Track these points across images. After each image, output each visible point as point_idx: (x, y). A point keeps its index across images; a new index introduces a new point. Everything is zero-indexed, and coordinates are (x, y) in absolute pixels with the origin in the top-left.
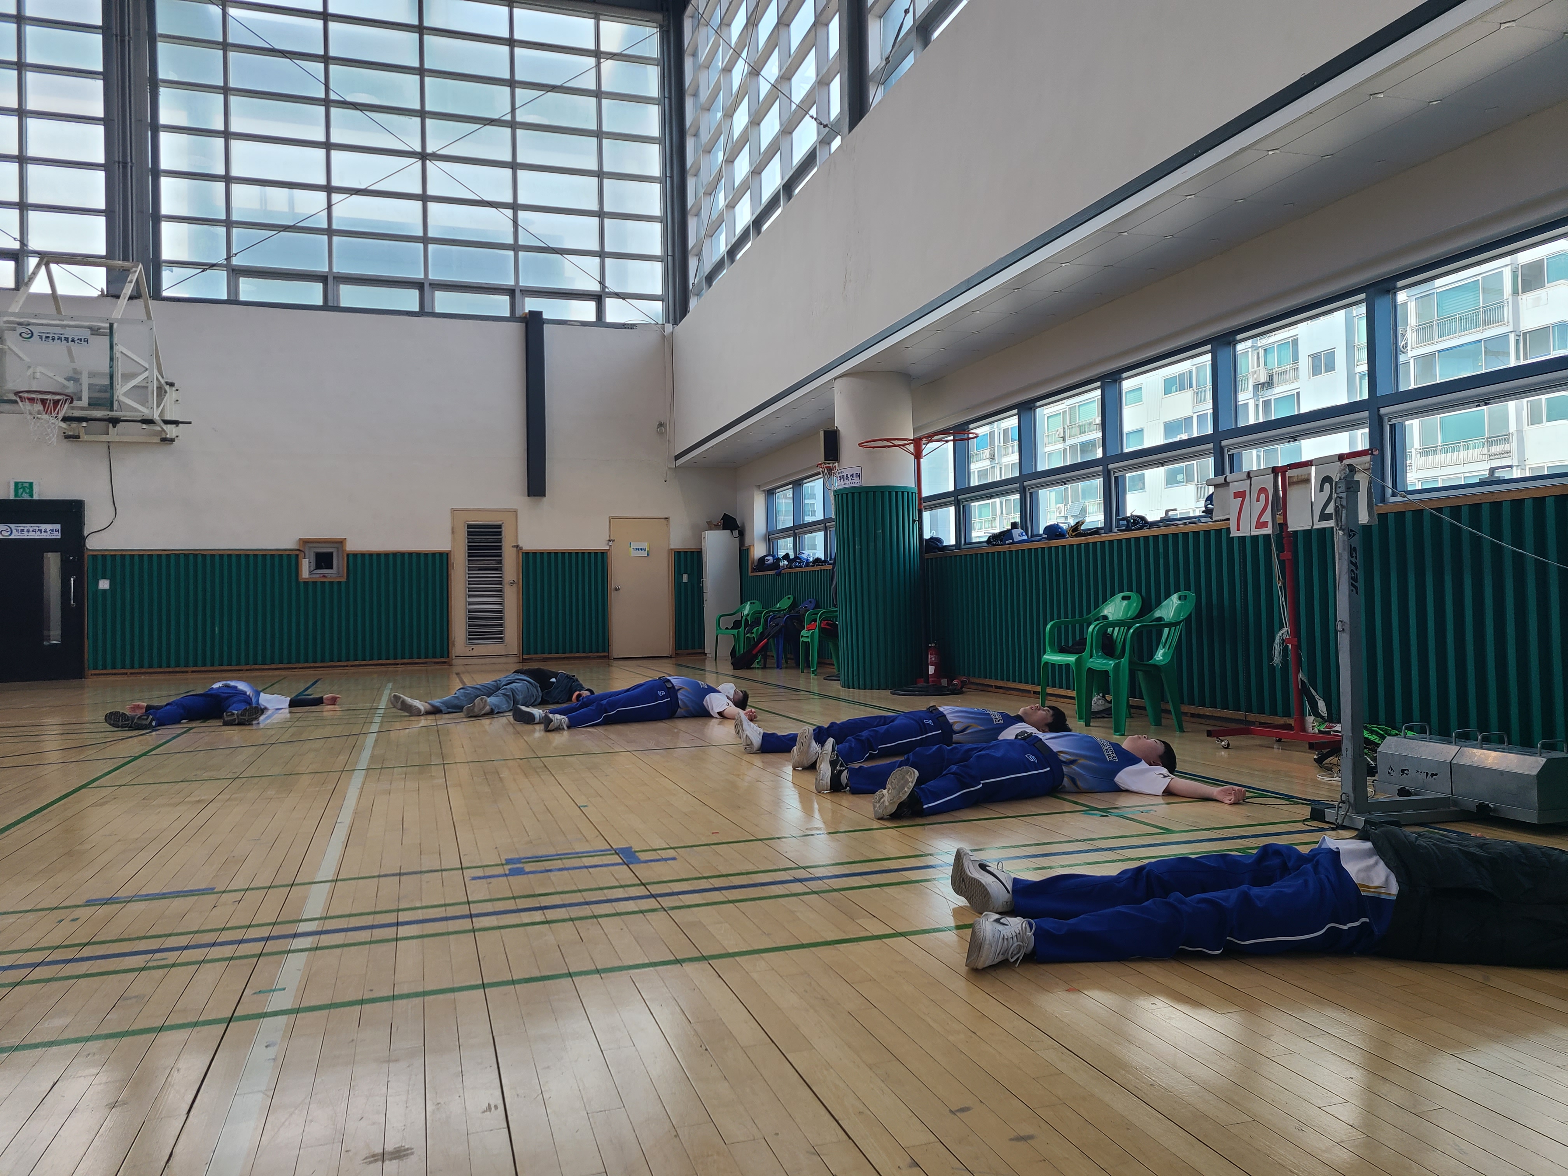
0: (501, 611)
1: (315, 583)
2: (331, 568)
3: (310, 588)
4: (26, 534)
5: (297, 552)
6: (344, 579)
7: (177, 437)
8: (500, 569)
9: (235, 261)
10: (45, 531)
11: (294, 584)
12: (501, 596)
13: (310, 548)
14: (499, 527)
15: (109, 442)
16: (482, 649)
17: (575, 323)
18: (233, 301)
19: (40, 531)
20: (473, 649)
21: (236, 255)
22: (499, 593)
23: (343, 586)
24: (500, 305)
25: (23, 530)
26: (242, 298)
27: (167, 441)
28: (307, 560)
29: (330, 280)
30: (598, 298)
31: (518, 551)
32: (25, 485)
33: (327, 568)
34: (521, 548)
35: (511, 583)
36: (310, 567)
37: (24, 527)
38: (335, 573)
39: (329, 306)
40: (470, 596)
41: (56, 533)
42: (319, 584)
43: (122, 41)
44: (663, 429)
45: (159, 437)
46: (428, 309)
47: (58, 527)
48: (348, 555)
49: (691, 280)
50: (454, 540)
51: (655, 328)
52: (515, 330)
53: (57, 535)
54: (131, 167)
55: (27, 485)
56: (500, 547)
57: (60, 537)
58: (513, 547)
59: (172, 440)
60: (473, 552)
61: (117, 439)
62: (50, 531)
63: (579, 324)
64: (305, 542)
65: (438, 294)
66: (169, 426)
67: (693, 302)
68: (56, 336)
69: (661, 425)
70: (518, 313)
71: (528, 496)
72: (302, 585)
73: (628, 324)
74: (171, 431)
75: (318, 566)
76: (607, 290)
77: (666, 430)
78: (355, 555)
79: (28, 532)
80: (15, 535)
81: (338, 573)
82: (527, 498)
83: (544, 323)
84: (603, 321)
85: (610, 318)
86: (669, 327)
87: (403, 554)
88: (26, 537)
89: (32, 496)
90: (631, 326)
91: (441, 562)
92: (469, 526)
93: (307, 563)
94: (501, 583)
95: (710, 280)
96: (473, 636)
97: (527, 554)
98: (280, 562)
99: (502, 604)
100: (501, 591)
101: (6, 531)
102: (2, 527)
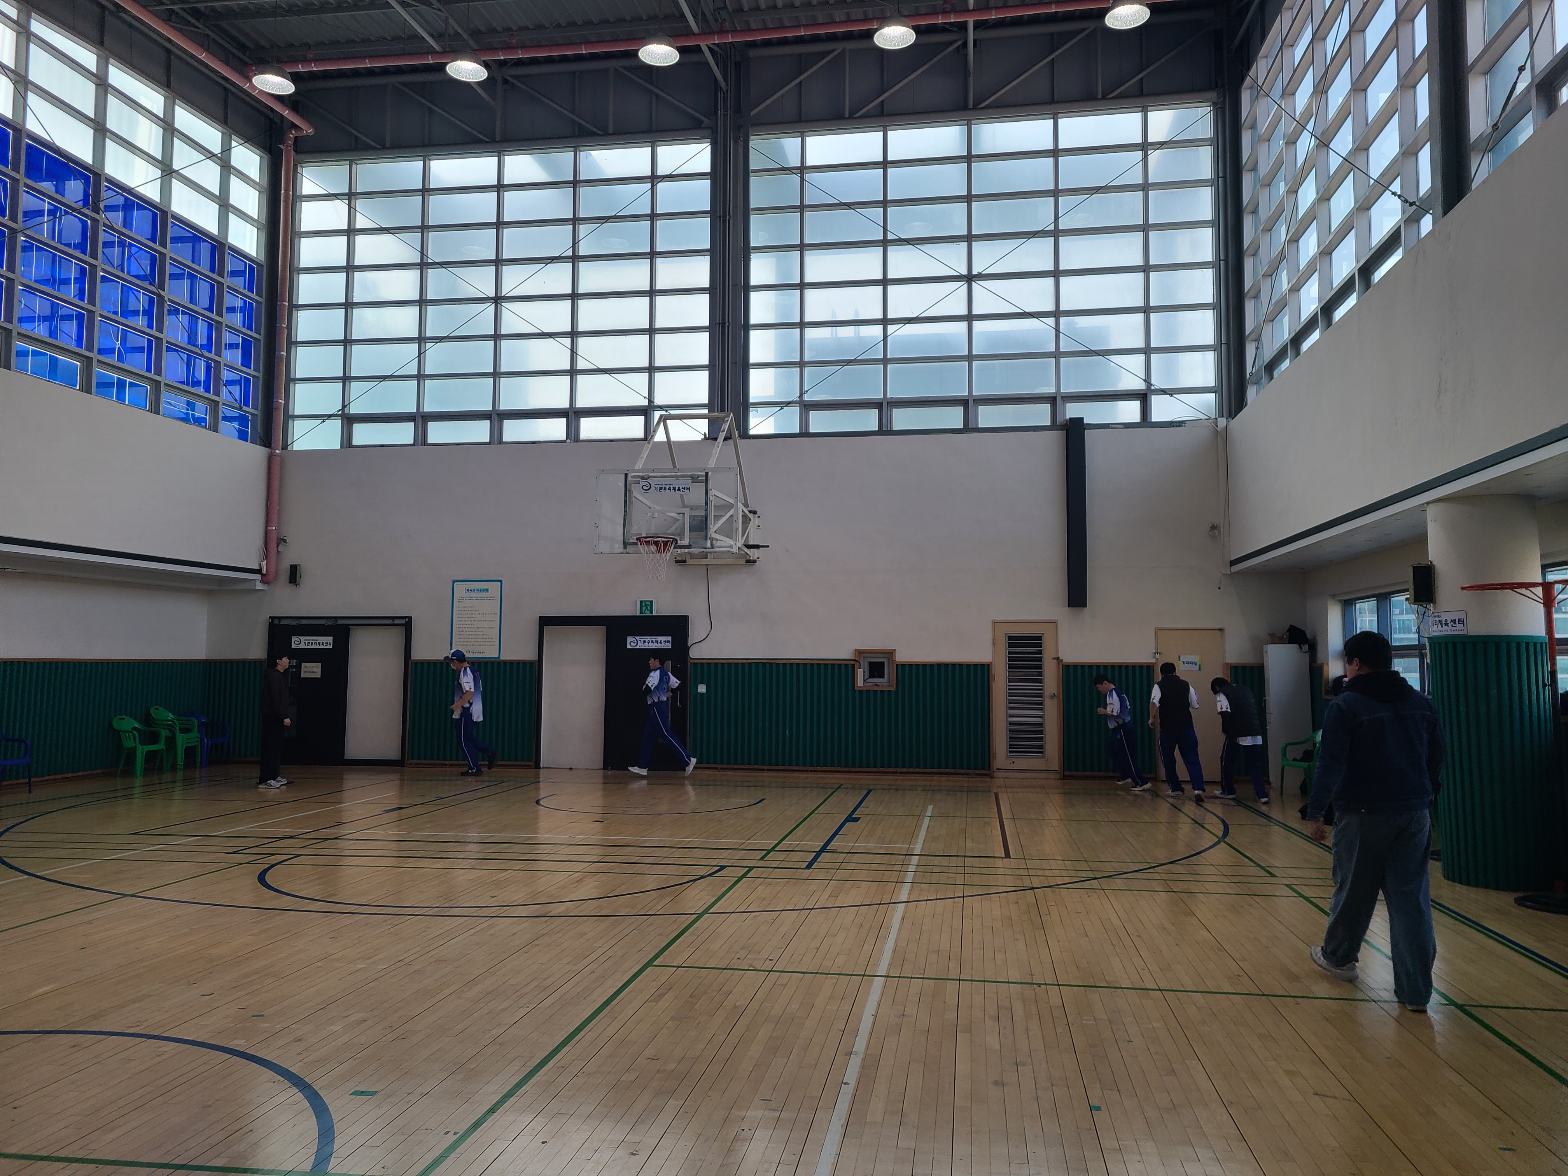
0: (1041, 725)
1: (868, 691)
2: (883, 677)
3: (864, 696)
4: (647, 644)
5: (853, 662)
6: (893, 689)
7: (758, 558)
8: (1040, 681)
9: (806, 398)
10: (661, 643)
11: (850, 692)
12: (1041, 709)
13: (864, 657)
14: (1040, 638)
15: (707, 565)
16: (1022, 762)
17: (1119, 426)
18: (804, 433)
19: (657, 642)
20: (1013, 762)
21: (807, 392)
23: (893, 694)
24: (1041, 415)
25: (645, 641)
26: (811, 431)
27: (750, 562)
28: (862, 670)
29: (885, 406)
30: (1143, 397)
31: (1058, 663)
32: (647, 603)
33: (879, 677)
34: (1062, 660)
35: (1051, 696)
36: (864, 676)
37: (646, 639)
38: (884, 683)
39: (884, 431)
40: (1011, 708)
41: (668, 644)
42: (872, 693)
43: (724, 221)
44: (1216, 531)
45: (745, 560)
47: (669, 638)
48: (897, 665)
49: (1249, 369)
50: (994, 652)
51: (1207, 423)
52: (1056, 438)
53: (669, 646)
54: (728, 326)
55: (649, 603)
56: (1040, 660)
57: (670, 647)
58: (1053, 659)
59: (755, 561)
60: (1014, 663)
61: (714, 562)
62: (663, 642)
63: (1122, 426)
64: (860, 652)
65: (982, 409)
66: (752, 550)
67: (1251, 393)
68: (667, 486)
69: (1214, 527)
70: (1060, 420)
71: (1069, 606)
72: (857, 693)
73: (1176, 422)
74: (753, 554)
75: (872, 675)
76: (1152, 388)
77: (1220, 532)
78: (903, 665)
79: (649, 643)
80: (640, 646)
81: (889, 682)
82: (1067, 608)
83: (1085, 429)
84: (1148, 420)
85: (1156, 417)
86: (1222, 422)
87: (946, 665)
88: (647, 647)
89: (652, 612)
90: (1180, 424)
91: (982, 671)
92: (1010, 638)
93: (862, 673)
94: (1042, 695)
95: (1269, 369)
96: (1013, 749)
97: (1067, 667)
98: (839, 672)
99: (1042, 717)
100: (1042, 703)
101: (634, 642)
102: (630, 639)
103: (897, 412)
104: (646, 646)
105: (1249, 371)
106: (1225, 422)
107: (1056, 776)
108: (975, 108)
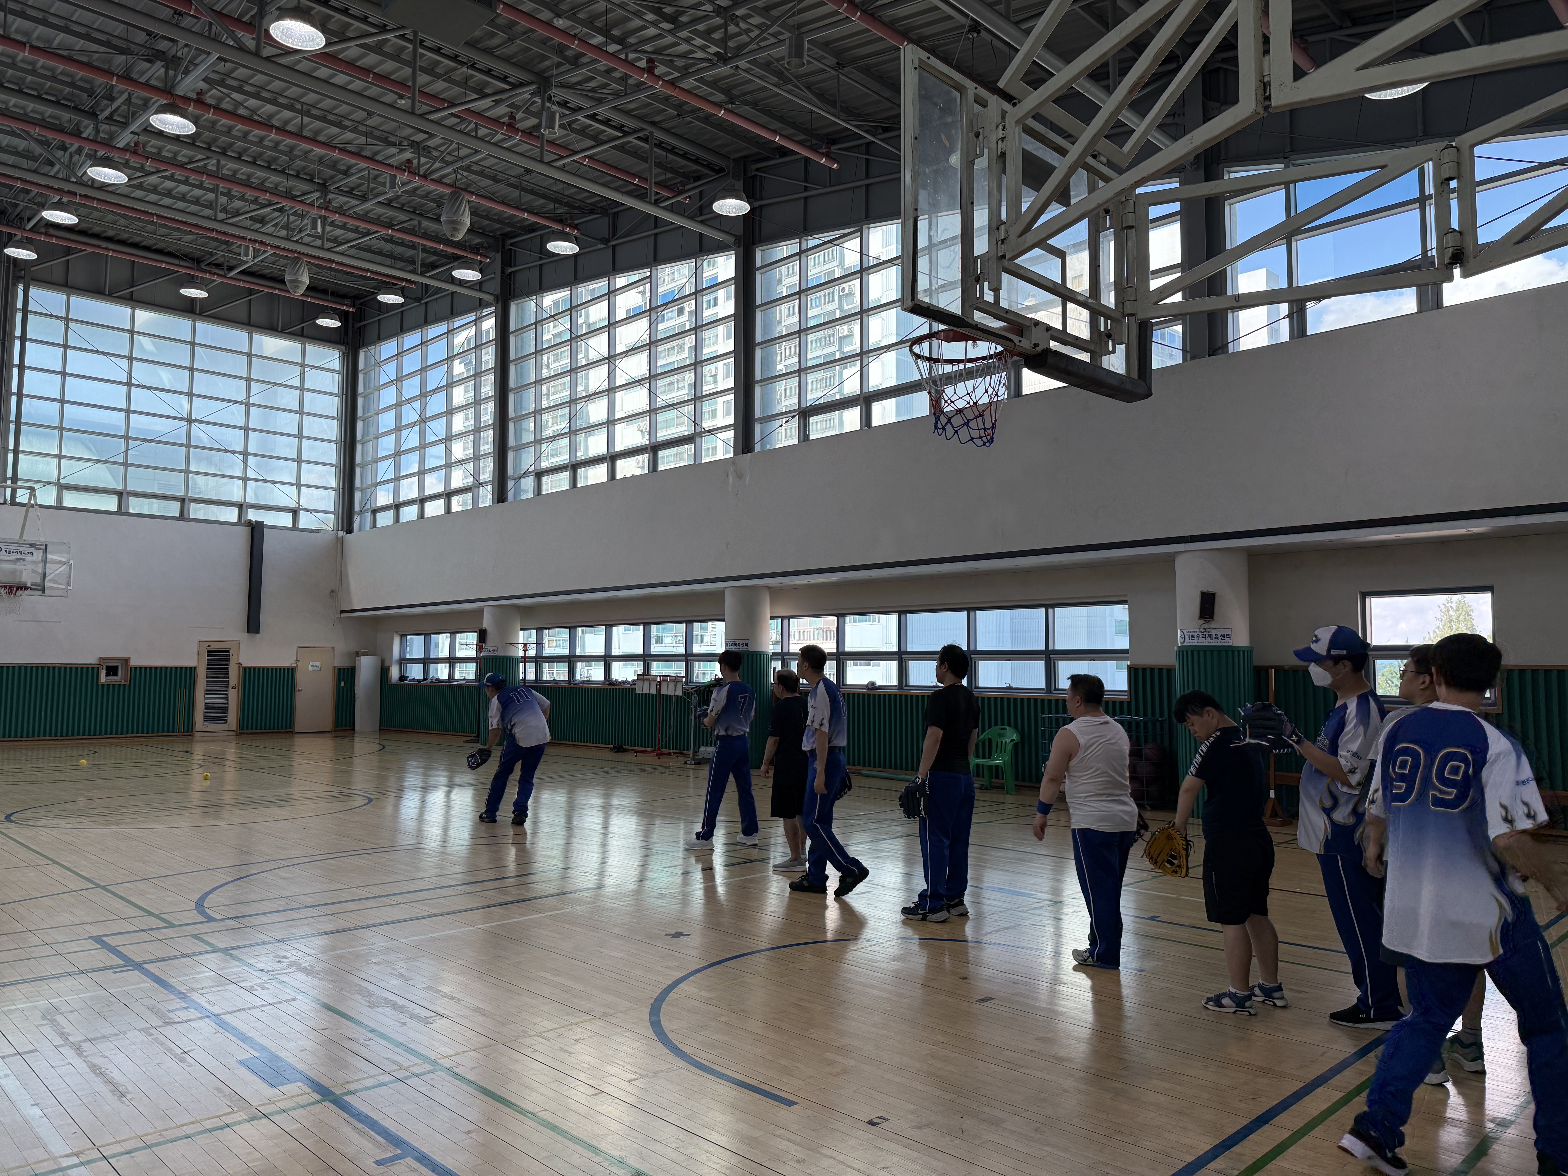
1: (108, 685)
2: (119, 676)
3: (108, 688)
5: (98, 666)
6: (127, 683)
8: (228, 677)
9: (62, 481)
11: (95, 686)
12: (227, 694)
13: (104, 663)
16: (214, 726)
17: (281, 527)
20: (207, 727)
21: (61, 476)
22: (226, 692)
23: (126, 687)
24: (230, 515)
26: (65, 505)
28: (104, 671)
29: (124, 495)
30: (295, 512)
31: (239, 667)
33: (117, 676)
34: (242, 665)
35: (235, 686)
36: (105, 675)
38: (123, 679)
39: (123, 512)
40: (207, 694)
42: (111, 686)
44: (334, 593)
46: (186, 516)
48: (131, 668)
50: (198, 660)
51: (331, 532)
56: (228, 664)
58: (236, 664)
60: (210, 667)
63: (283, 528)
64: (104, 659)
65: (192, 506)
69: (332, 591)
70: (245, 520)
72: (100, 686)
76: (300, 507)
77: (336, 595)
78: (136, 668)
81: (125, 679)
82: (247, 634)
83: (262, 527)
84: (298, 526)
85: (302, 525)
87: (166, 668)
90: (315, 531)
91: (190, 673)
92: (209, 651)
93: (103, 673)
94: (227, 686)
95: (375, 512)
96: (207, 719)
97: (245, 669)
98: (87, 673)
99: (227, 699)
100: (227, 691)
103: (133, 500)
105: (357, 507)
106: (341, 533)
107: (234, 733)
108: (200, 314)
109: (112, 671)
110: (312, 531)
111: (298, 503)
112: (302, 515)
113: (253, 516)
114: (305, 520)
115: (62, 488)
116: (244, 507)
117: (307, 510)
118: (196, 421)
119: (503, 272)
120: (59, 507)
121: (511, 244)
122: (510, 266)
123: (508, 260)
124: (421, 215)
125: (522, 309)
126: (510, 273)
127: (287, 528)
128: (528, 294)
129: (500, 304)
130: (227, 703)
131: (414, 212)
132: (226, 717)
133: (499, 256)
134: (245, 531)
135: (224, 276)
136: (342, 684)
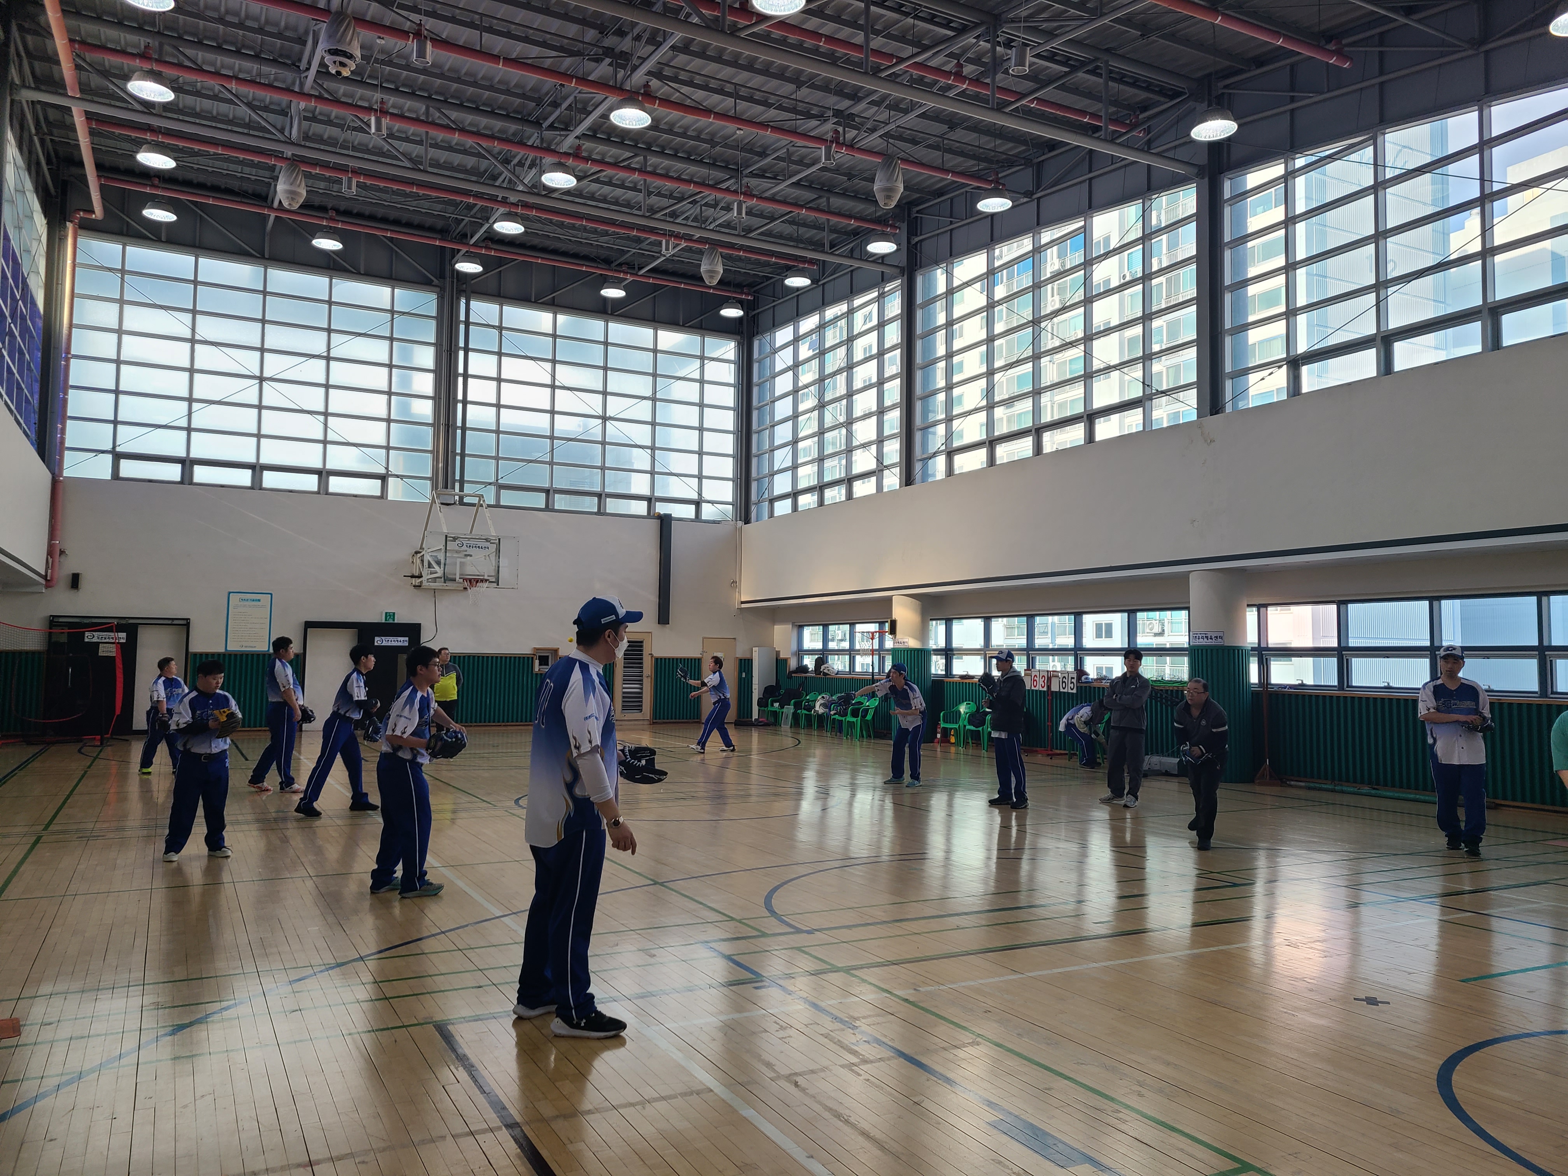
5: (533, 656)
8: (642, 667)
9: (500, 481)
10: (400, 642)
13: (539, 653)
15: (435, 589)
16: (631, 715)
17: (686, 519)
19: (397, 641)
20: (625, 716)
21: (500, 477)
22: (641, 682)
24: (640, 508)
26: (502, 503)
30: (697, 504)
31: (652, 657)
32: (391, 614)
34: (654, 655)
35: (648, 676)
36: (538, 665)
37: (389, 639)
40: (624, 684)
43: (450, 354)
44: (735, 584)
46: (603, 511)
47: (407, 639)
51: (728, 523)
53: (406, 644)
54: (450, 427)
56: (642, 655)
58: (649, 654)
62: (402, 641)
64: (537, 649)
65: (608, 501)
68: (474, 545)
69: (733, 582)
70: (654, 513)
71: (659, 624)
72: (532, 675)
76: (702, 498)
79: (391, 642)
80: (384, 644)
83: (670, 520)
84: (700, 518)
85: (704, 517)
89: (394, 621)
90: (718, 522)
93: (537, 662)
94: (642, 676)
95: (772, 501)
96: (625, 708)
97: (657, 659)
98: (523, 662)
99: (642, 689)
100: (642, 680)
101: (379, 641)
102: (377, 639)
103: (558, 497)
104: (389, 644)
105: (754, 497)
106: (740, 523)
107: (646, 723)
108: (612, 314)
109: (544, 660)
110: (714, 522)
111: (700, 494)
112: (705, 507)
113: (662, 508)
114: (708, 512)
115: (501, 487)
116: (653, 500)
117: (709, 502)
118: (611, 418)
119: (909, 242)
120: (497, 506)
121: (918, 212)
122: (916, 235)
123: (914, 229)
124: (828, 191)
125: (929, 280)
126: (917, 243)
127: (692, 520)
128: (937, 263)
129: (906, 276)
130: (641, 693)
131: (821, 189)
132: (641, 706)
133: (904, 226)
134: (655, 524)
135: (637, 275)
136: (744, 675)
